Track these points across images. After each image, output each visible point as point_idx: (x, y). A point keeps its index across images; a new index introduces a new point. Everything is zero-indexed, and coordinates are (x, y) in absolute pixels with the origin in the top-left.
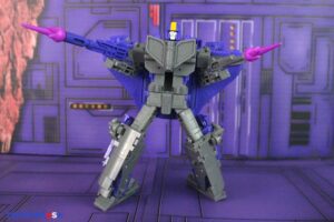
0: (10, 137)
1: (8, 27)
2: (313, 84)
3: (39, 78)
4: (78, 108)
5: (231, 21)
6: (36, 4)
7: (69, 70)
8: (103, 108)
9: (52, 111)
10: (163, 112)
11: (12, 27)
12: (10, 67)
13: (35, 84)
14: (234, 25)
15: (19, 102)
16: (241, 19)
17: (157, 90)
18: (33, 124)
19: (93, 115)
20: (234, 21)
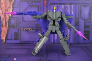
0: (5, 38)
1: (4, 8)
2: (90, 22)
3: (13, 22)
4: (24, 30)
5: (67, 5)
6: (12, 1)
7: (21, 19)
8: (31, 30)
9: (17, 31)
10: (53, 31)
11: (5, 8)
12: (5, 19)
13: (11, 23)
14: (68, 6)
15: (7, 29)
16: (69, 4)
17: (51, 25)
18: (11, 34)
19: (28, 32)
20: (68, 5)
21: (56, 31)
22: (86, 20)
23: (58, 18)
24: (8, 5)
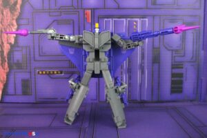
2: (184, 56)
3: (18, 56)
4: (42, 74)
7: (37, 50)
8: (57, 73)
14: (136, 22)
15: (6, 71)
16: (140, 18)
17: (91, 60)
19: (52, 78)
20: (136, 19)
21: (101, 71)
22: (176, 51)
23: (105, 44)
24: (7, 20)
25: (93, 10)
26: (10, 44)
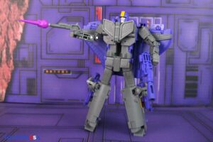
0: (5, 92)
1: (5, 20)
2: (199, 58)
3: (24, 53)
4: (49, 73)
5: (147, 18)
7: (44, 47)
8: (65, 72)
9: (32, 75)
11: (7, 21)
12: (6, 46)
13: (21, 57)
14: (150, 20)
15: (11, 69)
16: (154, 16)
19: (59, 78)
22: (191, 52)
24: (14, 15)
25: (105, 7)
26: (16, 40)
